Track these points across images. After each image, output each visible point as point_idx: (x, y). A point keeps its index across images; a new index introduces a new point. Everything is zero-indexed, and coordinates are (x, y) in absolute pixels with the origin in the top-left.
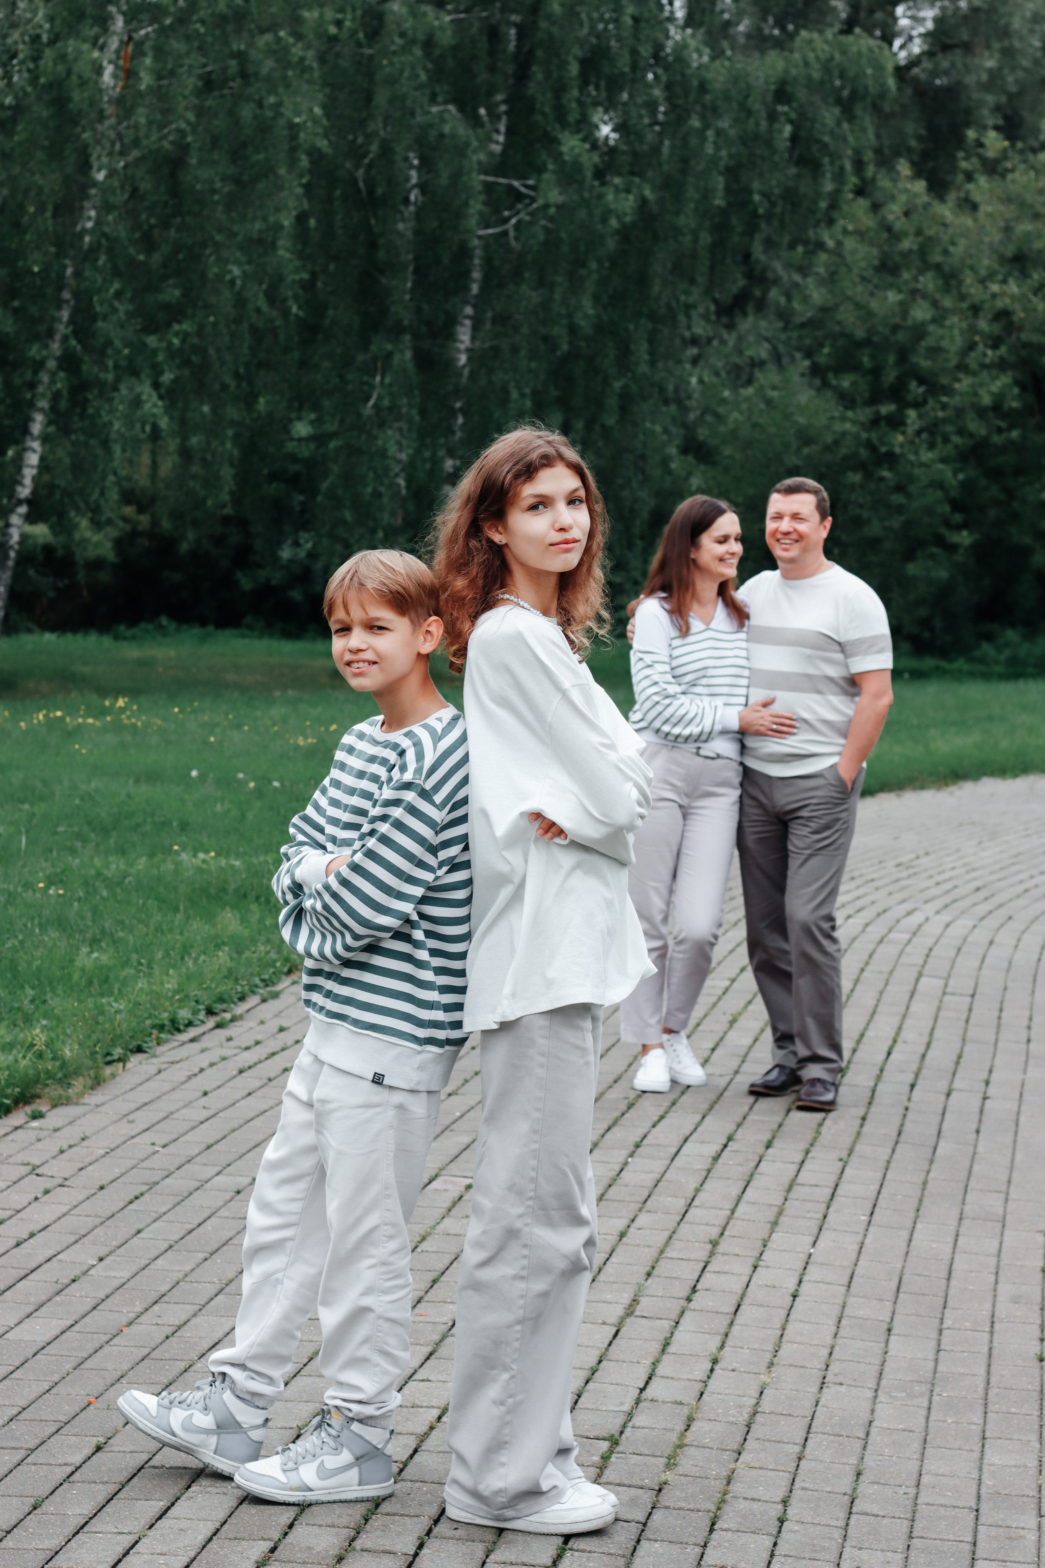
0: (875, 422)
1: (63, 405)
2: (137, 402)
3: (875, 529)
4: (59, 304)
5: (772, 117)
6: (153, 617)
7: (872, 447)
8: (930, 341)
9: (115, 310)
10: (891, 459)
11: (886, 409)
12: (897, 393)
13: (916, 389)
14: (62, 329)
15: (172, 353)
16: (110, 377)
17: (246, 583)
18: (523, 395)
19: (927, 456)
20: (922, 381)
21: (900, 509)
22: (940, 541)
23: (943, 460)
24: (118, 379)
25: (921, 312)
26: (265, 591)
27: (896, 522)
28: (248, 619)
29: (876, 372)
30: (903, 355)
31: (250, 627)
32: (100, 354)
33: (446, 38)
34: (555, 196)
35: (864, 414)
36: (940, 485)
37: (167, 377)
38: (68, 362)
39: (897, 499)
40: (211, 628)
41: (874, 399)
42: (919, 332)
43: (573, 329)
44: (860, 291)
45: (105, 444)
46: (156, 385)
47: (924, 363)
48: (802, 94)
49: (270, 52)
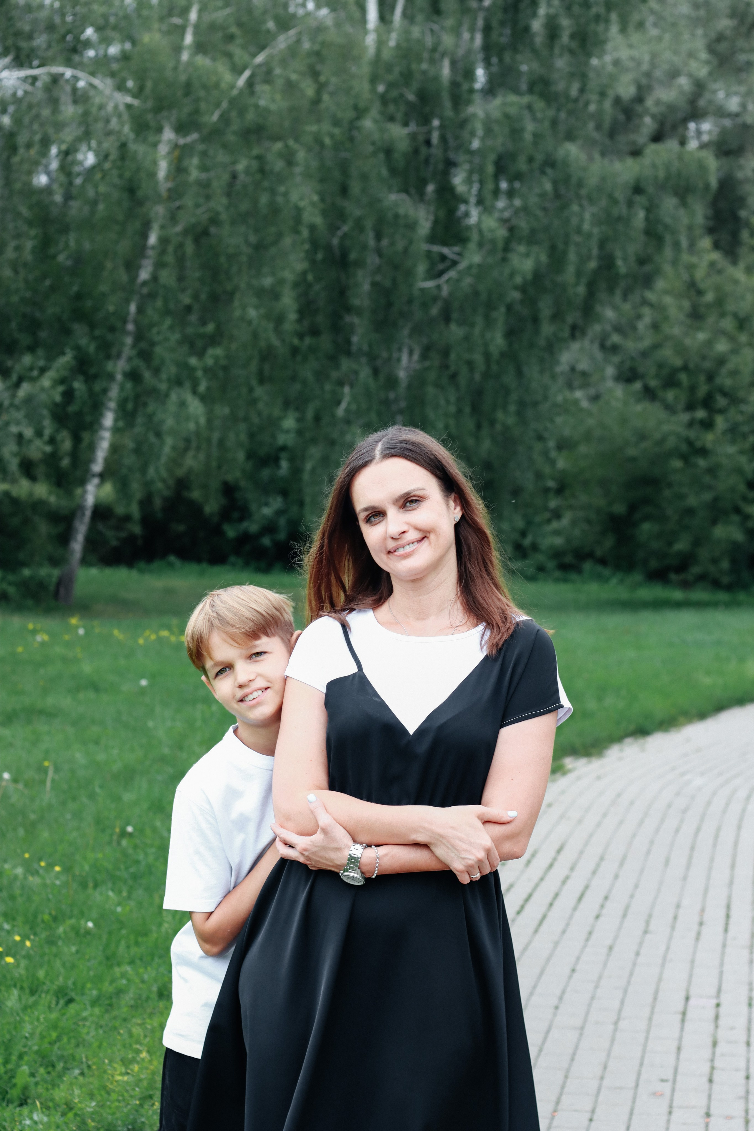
0: (691, 424)
1: (130, 406)
2: (183, 404)
3: (692, 501)
4: (126, 333)
5: (630, 204)
6: (163, 555)
7: (690, 443)
8: (730, 366)
9: (167, 339)
10: (703, 452)
11: (701, 414)
12: (708, 403)
13: (721, 402)
14: (127, 351)
15: (207, 370)
16: (163, 387)
17: (231, 532)
18: (448, 402)
19: (731, 450)
20: (725, 394)
21: (710, 488)
22: (737, 510)
23: (742, 452)
24: (170, 389)
25: (722, 347)
26: (245, 539)
27: (708, 496)
28: (232, 559)
29: (692, 389)
30: (710, 377)
31: (233, 565)
32: (156, 371)
33: (403, 146)
34: (477, 259)
35: (685, 417)
36: (739, 471)
37: (202, 387)
38: (134, 376)
39: (707, 479)
40: (204, 565)
41: (690, 407)
42: (721, 361)
43: (487, 355)
44: (676, 331)
45: (158, 435)
46: (194, 392)
47: (728, 382)
48: (651, 190)
49: (280, 155)
